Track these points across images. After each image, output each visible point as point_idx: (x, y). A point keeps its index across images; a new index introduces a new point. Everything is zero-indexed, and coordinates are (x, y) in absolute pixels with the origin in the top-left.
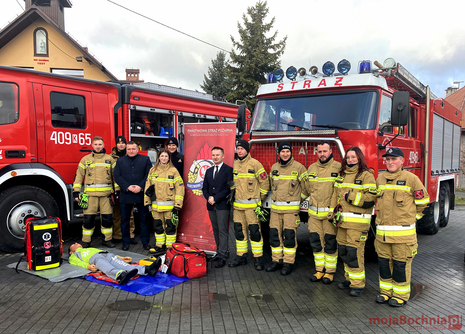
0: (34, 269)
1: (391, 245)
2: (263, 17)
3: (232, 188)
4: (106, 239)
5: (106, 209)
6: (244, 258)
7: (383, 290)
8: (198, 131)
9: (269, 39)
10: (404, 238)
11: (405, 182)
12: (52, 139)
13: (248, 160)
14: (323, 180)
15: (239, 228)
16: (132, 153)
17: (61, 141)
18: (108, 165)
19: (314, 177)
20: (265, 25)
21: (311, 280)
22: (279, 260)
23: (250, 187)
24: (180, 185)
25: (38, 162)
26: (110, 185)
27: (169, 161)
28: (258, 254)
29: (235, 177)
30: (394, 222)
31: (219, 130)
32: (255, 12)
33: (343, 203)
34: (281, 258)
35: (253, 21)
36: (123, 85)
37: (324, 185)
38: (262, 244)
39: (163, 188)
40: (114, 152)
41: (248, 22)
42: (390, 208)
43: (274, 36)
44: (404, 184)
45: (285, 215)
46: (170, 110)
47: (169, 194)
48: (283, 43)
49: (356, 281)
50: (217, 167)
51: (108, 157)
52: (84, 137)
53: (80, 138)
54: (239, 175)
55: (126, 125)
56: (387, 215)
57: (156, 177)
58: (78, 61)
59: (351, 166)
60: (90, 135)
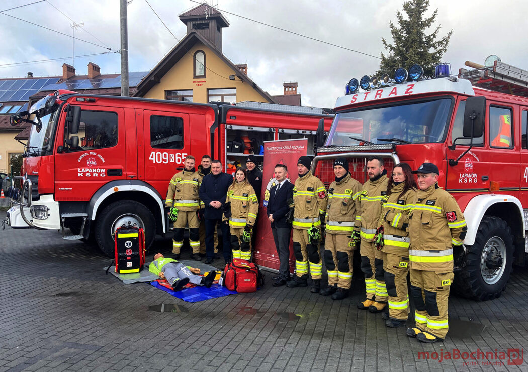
0: (118, 271)
1: (420, 271)
2: (423, 11)
3: (291, 207)
4: (194, 252)
5: (194, 224)
6: (303, 279)
7: (419, 324)
8: (275, 148)
9: (429, 37)
10: (432, 265)
11: (435, 202)
12: (150, 158)
13: (308, 178)
14: (373, 199)
15: (297, 248)
16: (216, 171)
17: (159, 160)
18: (196, 183)
19: (364, 196)
20: (425, 20)
21: (358, 308)
22: (335, 284)
23: (309, 206)
24: (254, 203)
25: (138, 180)
26: (197, 201)
27: (245, 179)
28: (316, 276)
29: (295, 195)
30: (422, 246)
31: (293, 147)
32: (413, 7)
33: (385, 225)
34: (336, 282)
35: (410, 17)
36: (221, 106)
37: (372, 205)
38: (320, 266)
39: (236, 205)
40: (200, 170)
41: (403, 19)
42: (417, 230)
43: (436, 33)
44: (433, 205)
45: (337, 236)
46: (270, 127)
47: (242, 212)
48: (446, 40)
49: (394, 311)
50: (279, 184)
51: (196, 175)
52: (181, 156)
53: (177, 158)
54: (298, 193)
55: (222, 144)
56: (415, 238)
57: (233, 195)
58: (231, 79)
59: (397, 184)
60: (186, 154)
